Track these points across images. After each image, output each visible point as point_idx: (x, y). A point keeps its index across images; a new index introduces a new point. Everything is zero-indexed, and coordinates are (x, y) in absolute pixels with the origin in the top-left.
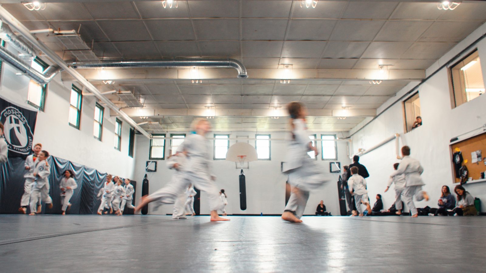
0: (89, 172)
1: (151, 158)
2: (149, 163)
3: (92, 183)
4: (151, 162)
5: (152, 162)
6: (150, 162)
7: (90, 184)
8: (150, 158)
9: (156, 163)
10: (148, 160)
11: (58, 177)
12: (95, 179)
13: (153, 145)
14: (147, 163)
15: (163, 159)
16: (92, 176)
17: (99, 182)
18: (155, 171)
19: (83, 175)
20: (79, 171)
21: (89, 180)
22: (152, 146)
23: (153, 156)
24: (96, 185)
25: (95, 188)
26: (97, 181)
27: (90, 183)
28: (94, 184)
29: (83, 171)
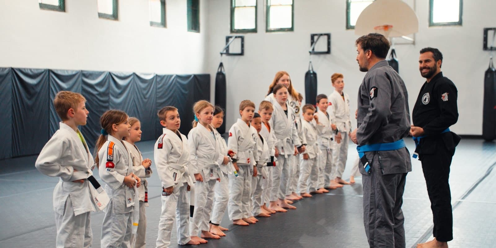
0: (94, 79)
1: (235, 30)
2: (231, 40)
3: (101, 96)
4: (233, 38)
5: (236, 37)
6: (231, 37)
7: (97, 98)
8: (232, 31)
9: (242, 39)
10: (229, 34)
11: (29, 99)
12: (108, 88)
13: (236, 5)
14: (228, 39)
15: (255, 31)
16: (100, 84)
17: (118, 91)
18: (242, 54)
19: (82, 87)
20: (71, 82)
21: (95, 93)
22: (235, 7)
23: (237, 27)
24: (112, 98)
25: (110, 103)
26: (114, 91)
27: (99, 97)
28: (109, 97)
29: (80, 79)
